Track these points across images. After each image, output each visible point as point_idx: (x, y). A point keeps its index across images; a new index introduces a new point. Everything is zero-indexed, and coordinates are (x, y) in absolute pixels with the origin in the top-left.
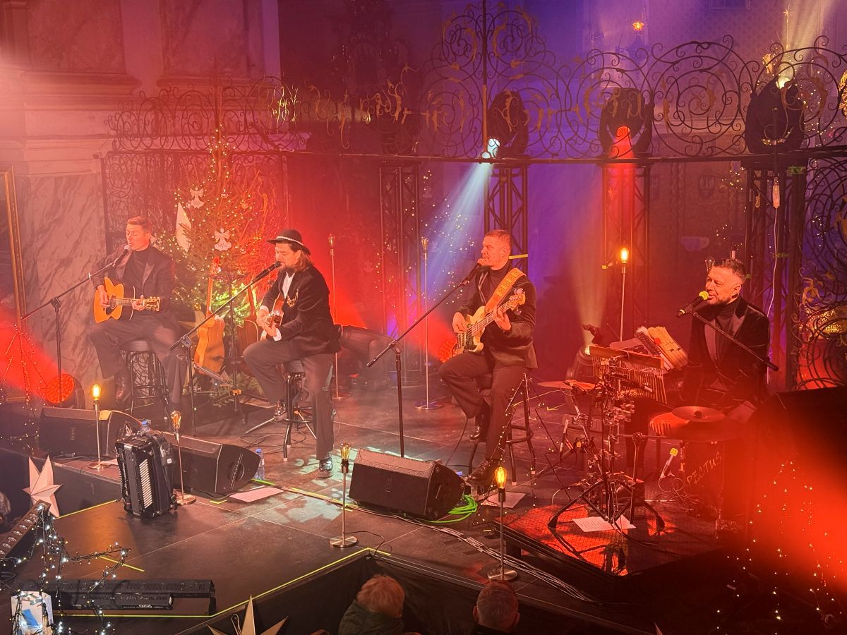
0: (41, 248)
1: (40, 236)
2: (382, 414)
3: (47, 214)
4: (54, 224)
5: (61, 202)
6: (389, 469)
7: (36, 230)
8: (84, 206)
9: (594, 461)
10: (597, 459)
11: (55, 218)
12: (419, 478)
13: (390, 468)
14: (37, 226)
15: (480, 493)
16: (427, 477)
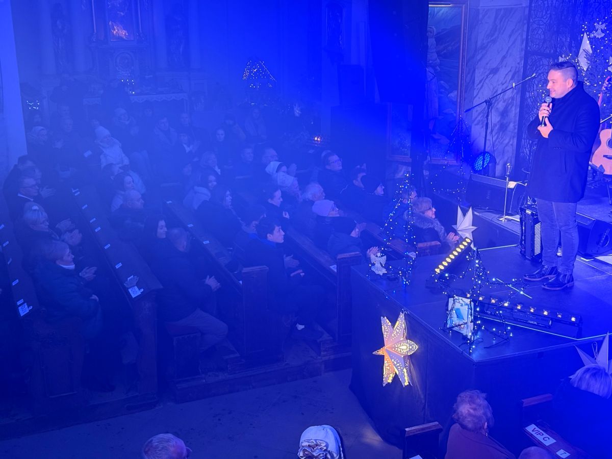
0: (480, 60)
1: (480, 51)
3: (487, 36)
4: (491, 43)
5: (498, 28)
7: (478, 47)
8: (513, 31)
11: (492, 39)
14: (479, 43)
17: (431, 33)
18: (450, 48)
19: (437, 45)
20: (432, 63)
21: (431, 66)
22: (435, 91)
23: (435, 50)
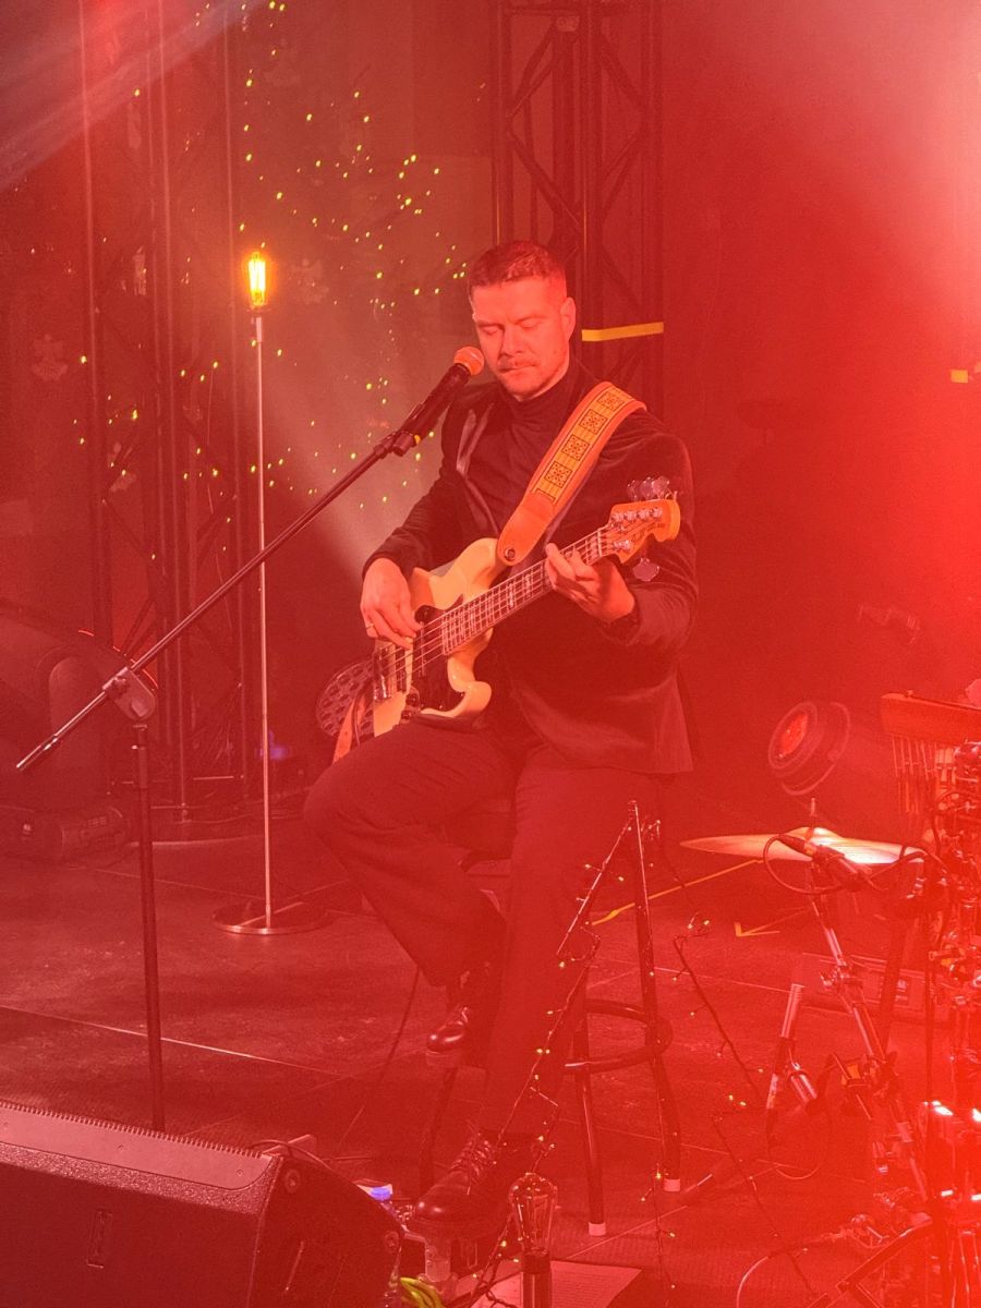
2: (88, 951)
6: (104, 1180)
9: (896, 1147)
10: (907, 1139)
12: (218, 1214)
13: (105, 1176)
15: (459, 1268)
16: (249, 1209)
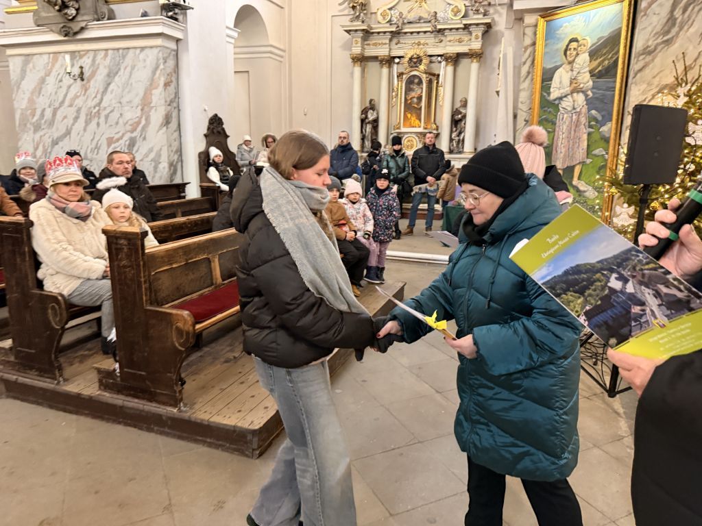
0: (640, 70)
3: (656, 34)
4: (663, 45)
5: (678, 21)
11: (665, 38)
17: (584, 46)
18: (606, 62)
19: (590, 62)
20: (583, 87)
21: (583, 92)
22: (584, 125)
23: (588, 69)
